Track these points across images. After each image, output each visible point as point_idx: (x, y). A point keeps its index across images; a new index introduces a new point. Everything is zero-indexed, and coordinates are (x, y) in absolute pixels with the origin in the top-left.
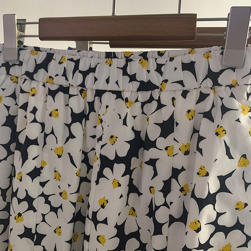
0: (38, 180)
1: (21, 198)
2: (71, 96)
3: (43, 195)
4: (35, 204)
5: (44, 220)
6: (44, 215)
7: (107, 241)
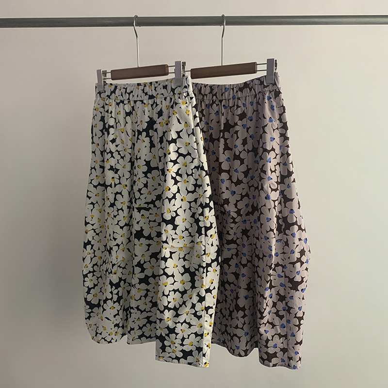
0: (114, 144)
1: (108, 152)
2: (125, 104)
3: (117, 151)
4: (114, 155)
5: (118, 163)
6: (118, 160)
7: (141, 167)
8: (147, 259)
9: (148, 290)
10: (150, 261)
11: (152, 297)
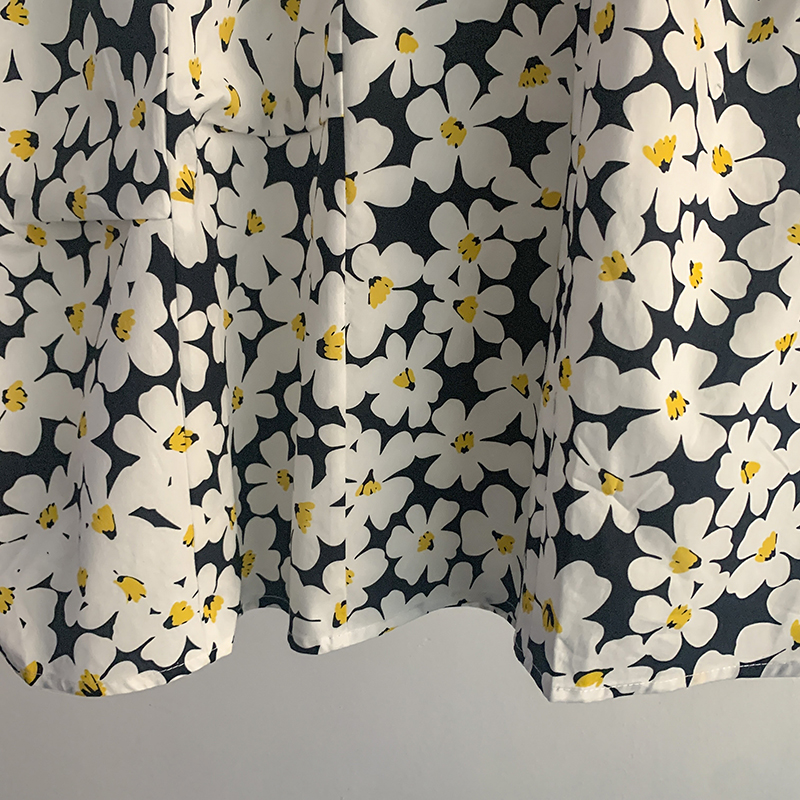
8: (429, 65)
9: (424, 291)
10: (440, 88)
11: (445, 336)
